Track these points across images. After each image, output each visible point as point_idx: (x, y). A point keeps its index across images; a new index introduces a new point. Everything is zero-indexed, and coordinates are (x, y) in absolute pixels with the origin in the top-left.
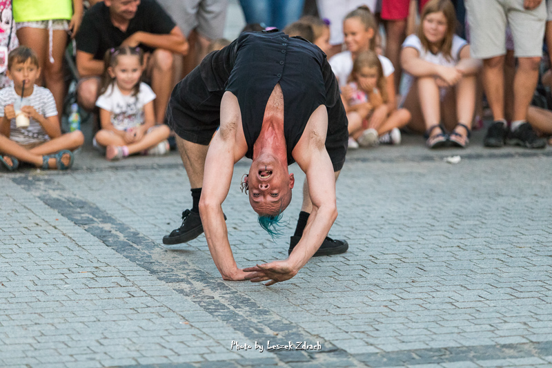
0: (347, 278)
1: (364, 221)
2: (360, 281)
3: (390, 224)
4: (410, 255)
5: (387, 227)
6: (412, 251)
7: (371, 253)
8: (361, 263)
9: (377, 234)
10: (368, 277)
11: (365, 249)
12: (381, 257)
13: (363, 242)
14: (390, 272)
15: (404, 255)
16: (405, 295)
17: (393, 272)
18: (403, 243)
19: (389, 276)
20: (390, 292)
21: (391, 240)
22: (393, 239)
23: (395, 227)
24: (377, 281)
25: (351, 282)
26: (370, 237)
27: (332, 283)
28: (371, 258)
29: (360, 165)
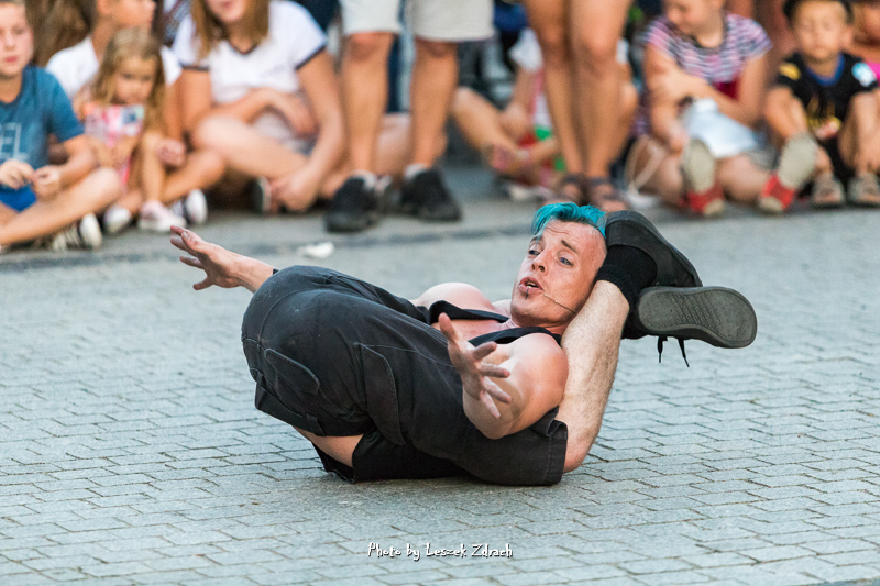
0: (116, 501)
1: (142, 382)
2: (144, 506)
3: (197, 386)
4: (243, 449)
5: (192, 393)
6: (247, 440)
7: (163, 449)
8: (144, 468)
9: (171, 408)
10: (162, 496)
11: (149, 440)
12: (185, 455)
13: (146, 425)
14: (206, 485)
15: (231, 450)
16: (240, 532)
17: (211, 484)
18: (227, 426)
19: (203, 494)
20: (208, 525)
21: (202, 420)
22: (207, 417)
23: (209, 392)
24: (180, 506)
25: (126, 509)
26: (159, 415)
27: (87, 514)
28: (163, 458)
29: (126, 268)
